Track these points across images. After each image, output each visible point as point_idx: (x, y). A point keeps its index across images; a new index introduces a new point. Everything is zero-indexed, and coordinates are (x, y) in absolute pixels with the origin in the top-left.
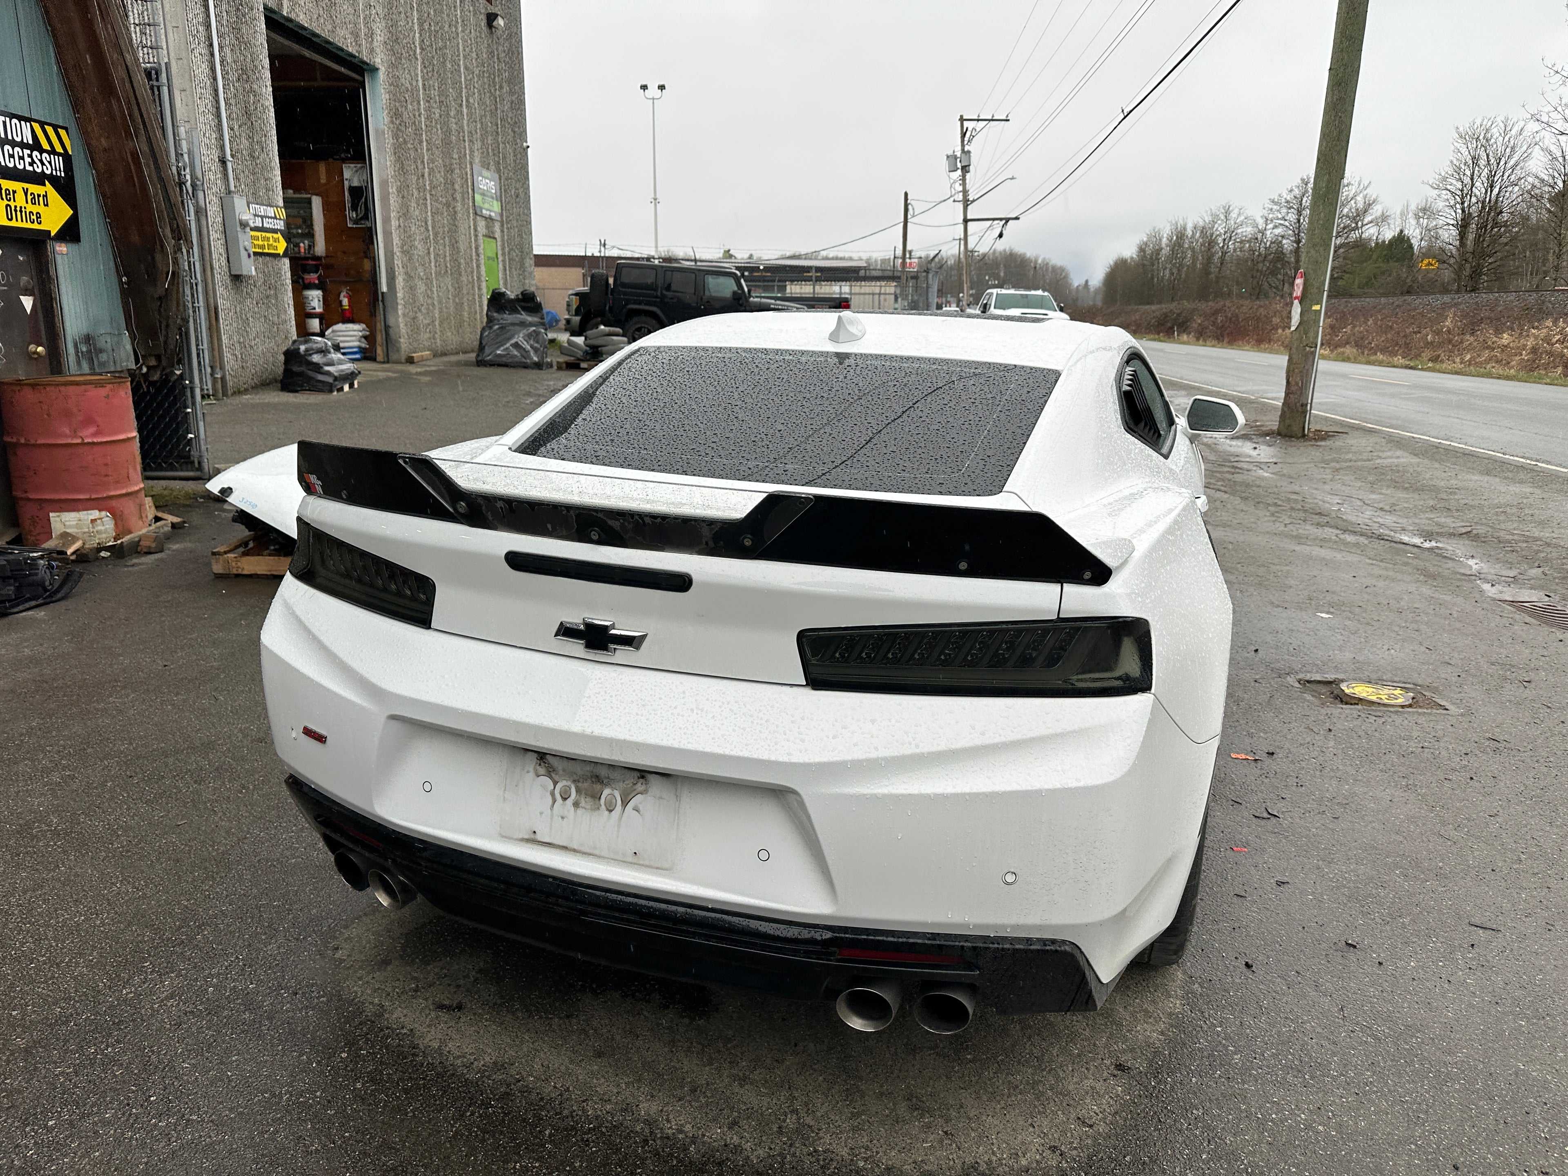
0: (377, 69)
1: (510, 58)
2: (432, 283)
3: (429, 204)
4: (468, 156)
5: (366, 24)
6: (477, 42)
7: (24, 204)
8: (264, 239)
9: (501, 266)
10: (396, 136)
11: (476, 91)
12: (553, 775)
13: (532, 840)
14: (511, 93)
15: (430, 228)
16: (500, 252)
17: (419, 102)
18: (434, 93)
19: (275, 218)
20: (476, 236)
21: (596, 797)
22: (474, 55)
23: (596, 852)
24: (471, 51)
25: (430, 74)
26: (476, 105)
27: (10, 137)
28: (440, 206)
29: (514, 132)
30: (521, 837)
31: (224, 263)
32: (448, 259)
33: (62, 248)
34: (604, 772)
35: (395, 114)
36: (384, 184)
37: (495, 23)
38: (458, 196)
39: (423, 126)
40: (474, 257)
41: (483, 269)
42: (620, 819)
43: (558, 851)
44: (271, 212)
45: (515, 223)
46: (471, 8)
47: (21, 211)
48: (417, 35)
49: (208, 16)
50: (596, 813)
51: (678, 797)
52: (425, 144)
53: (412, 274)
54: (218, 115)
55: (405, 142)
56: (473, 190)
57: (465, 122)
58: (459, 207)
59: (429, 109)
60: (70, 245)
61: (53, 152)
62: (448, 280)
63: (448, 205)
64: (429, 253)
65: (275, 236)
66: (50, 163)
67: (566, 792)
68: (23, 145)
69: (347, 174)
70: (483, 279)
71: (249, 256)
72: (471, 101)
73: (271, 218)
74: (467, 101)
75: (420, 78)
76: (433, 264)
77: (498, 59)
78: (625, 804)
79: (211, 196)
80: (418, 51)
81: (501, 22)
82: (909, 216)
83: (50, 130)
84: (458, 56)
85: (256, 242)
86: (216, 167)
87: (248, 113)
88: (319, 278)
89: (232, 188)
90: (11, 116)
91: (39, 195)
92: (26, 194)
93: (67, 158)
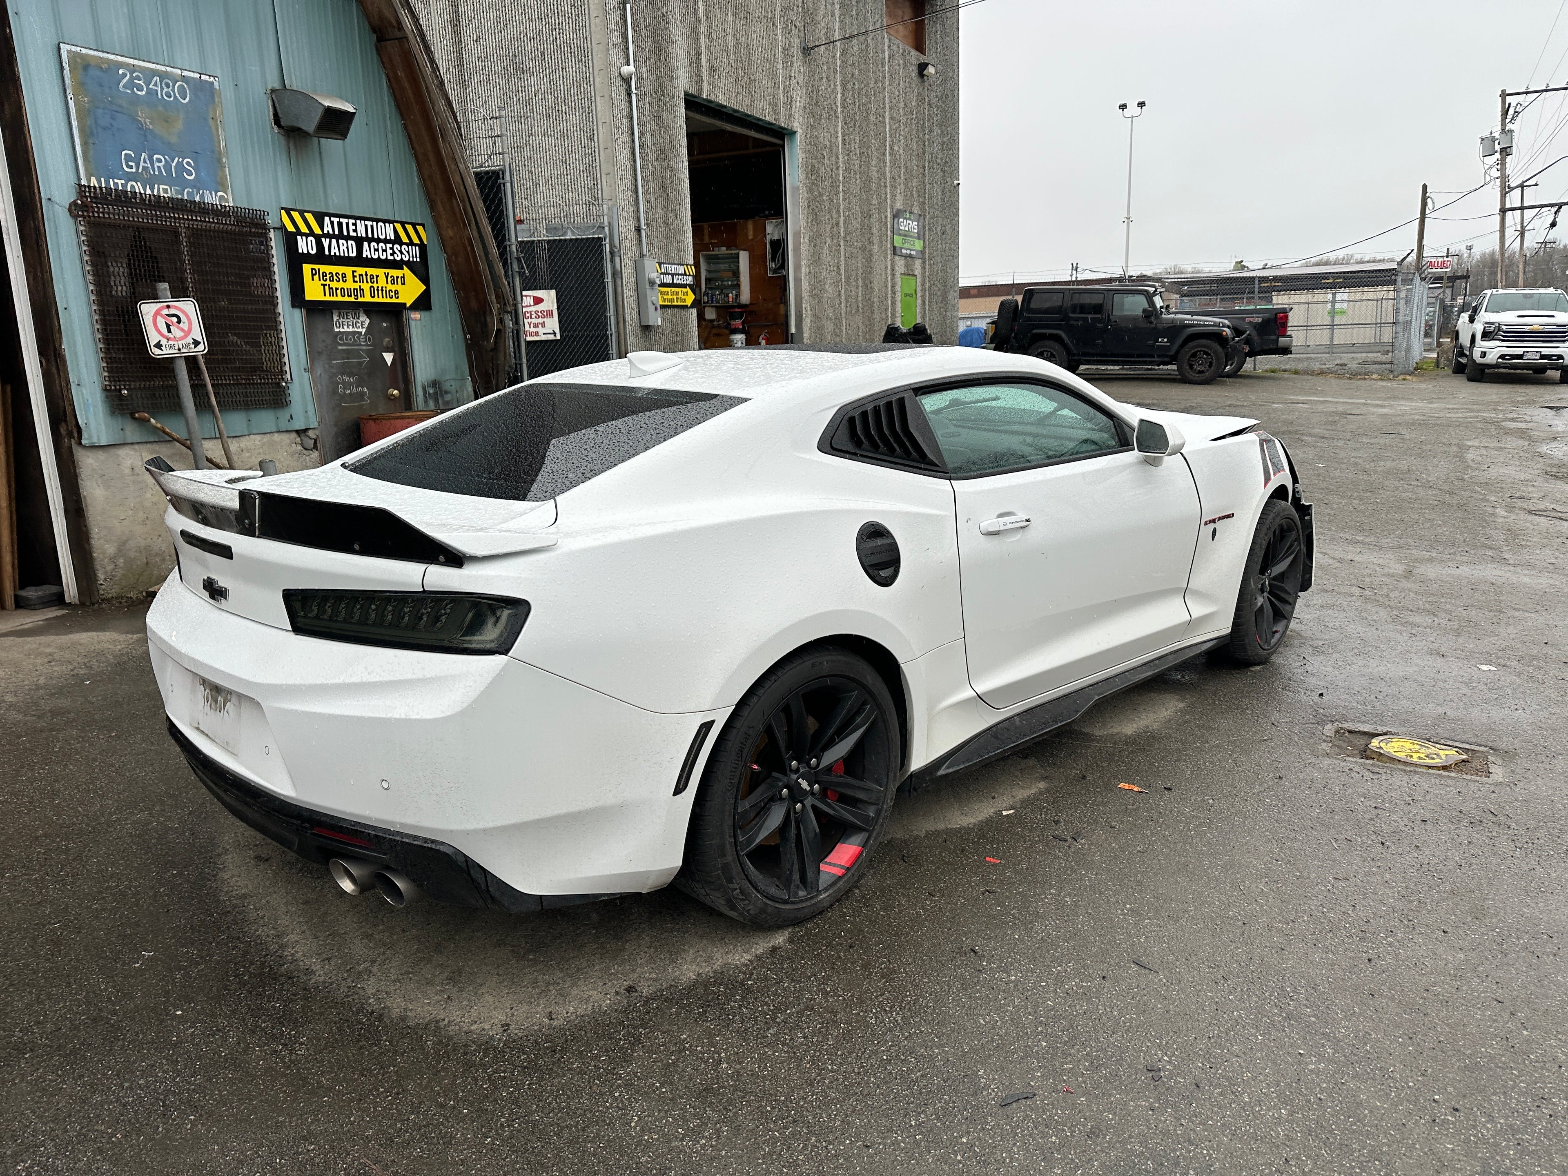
0: (795, 132)
1: (943, 102)
2: (841, 322)
3: (842, 250)
4: (888, 201)
5: (785, 93)
6: (906, 93)
7: (385, 285)
8: (673, 293)
9: (919, 301)
10: (810, 191)
11: (902, 138)
13: (198, 729)
14: (943, 134)
15: (842, 272)
16: (919, 289)
17: (838, 157)
18: (855, 147)
19: (685, 274)
20: (893, 275)
22: (902, 105)
24: (899, 102)
25: (851, 130)
26: (901, 151)
27: (376, 236)
28: (854, 250)
29: (944, 172)
30: (195, 726)
31: (635, 315)
32: (860, 299)
33: (416, 315)
35: (811, 171)
36: (797, 234)
37: (925, 72)
38: (875, 240)
39: (841, 178)
40: (889, 295)
41: (899, 305)
42: (223, 717)
44: (681, 270)
45: (939, 259)
46: (901, 62)
47: (382, 290)
48: (839, 96)
49: (631, 110)
52: (841, 194)
53: (820, 315)
54: (637, 192)
55: (820, 195)
56: (893, 232)
57: (888, 169)
58: (875, 248)
59: (848, 162)
60: (423, 313)
61: (411, 243)
62: (859, 319)
63: (863, 249)
64: (840, 295)
65: (684, 290)
66: (408, 252)
68: (386, 241)
69: (769, 229)
70: (898, 315)
71: (656, 309)
72: (896, 148)
73: (681, 275)
74: (891, 148)
75: (839, 135)
76: (843, 305)
77: (929, 105)
79: (627, 261)
80: (839, 110)
81: (931, 70)
82: (1427, 211)
83: (409, 228)
84: (884, 108)
85: (665, 297)
86: (632, 235)
87: (664, 187)
88: (743, 323)
89: (645, 252)
90: (378, 221)
91: (397, 277)
92: (387, 277)
93: (422, 247)
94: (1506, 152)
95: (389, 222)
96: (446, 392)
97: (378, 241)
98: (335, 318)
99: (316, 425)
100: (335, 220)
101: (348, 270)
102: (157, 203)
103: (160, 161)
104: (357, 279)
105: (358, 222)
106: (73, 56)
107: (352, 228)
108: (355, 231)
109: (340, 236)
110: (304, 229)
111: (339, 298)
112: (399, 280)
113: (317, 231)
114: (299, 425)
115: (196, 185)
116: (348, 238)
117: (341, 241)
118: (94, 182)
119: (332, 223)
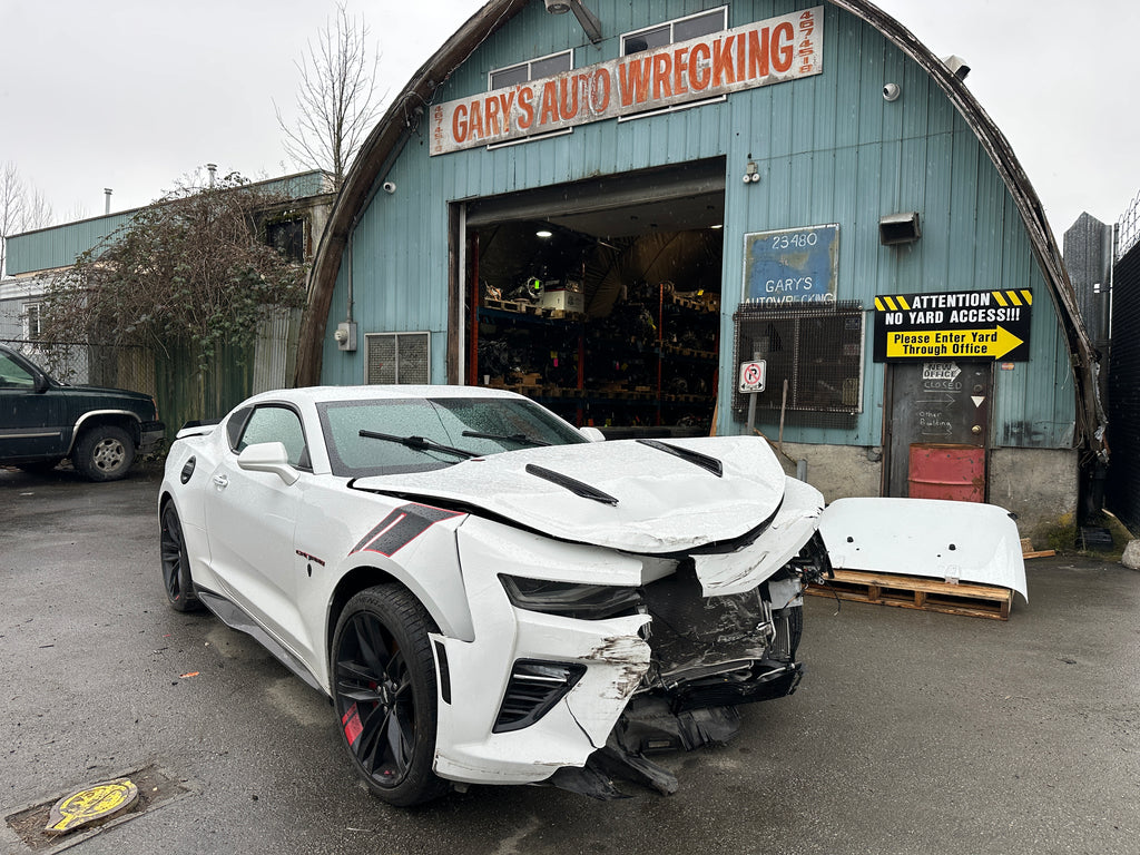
7: (971, 342)
27: (967, 305)
33: (1011, 366)
47: (968, 347)
60: (1017, 364)
61: (1010, 306)
66: (1005, 314)
68: (979, 308)
83: (1012, 295)
90: (971, 293)
91: (987, 336)
92: (974, 336)
93: (1026, 309)
95: (985, 292)
96: (1036, 433)
97: (970, 308)
98: (925, 369)
99: (879, 444)
100: (925, 298)
101: (932, 334)
102: (785, 307)
103: (789, 283)
104: (941, 340)
105: (949, 296)
106: (749, 238)
107: (941, 301)
108: (946, 303)
109: (929, 308)
110: (893, 307)
111: (920, 355)
112: (990, 338)
113: (906, 307)
114: (863, 441)
115: (810, 293)
116: (937, 309)
117: (928, 313)
118: (748, 301)
119: (922, 301)
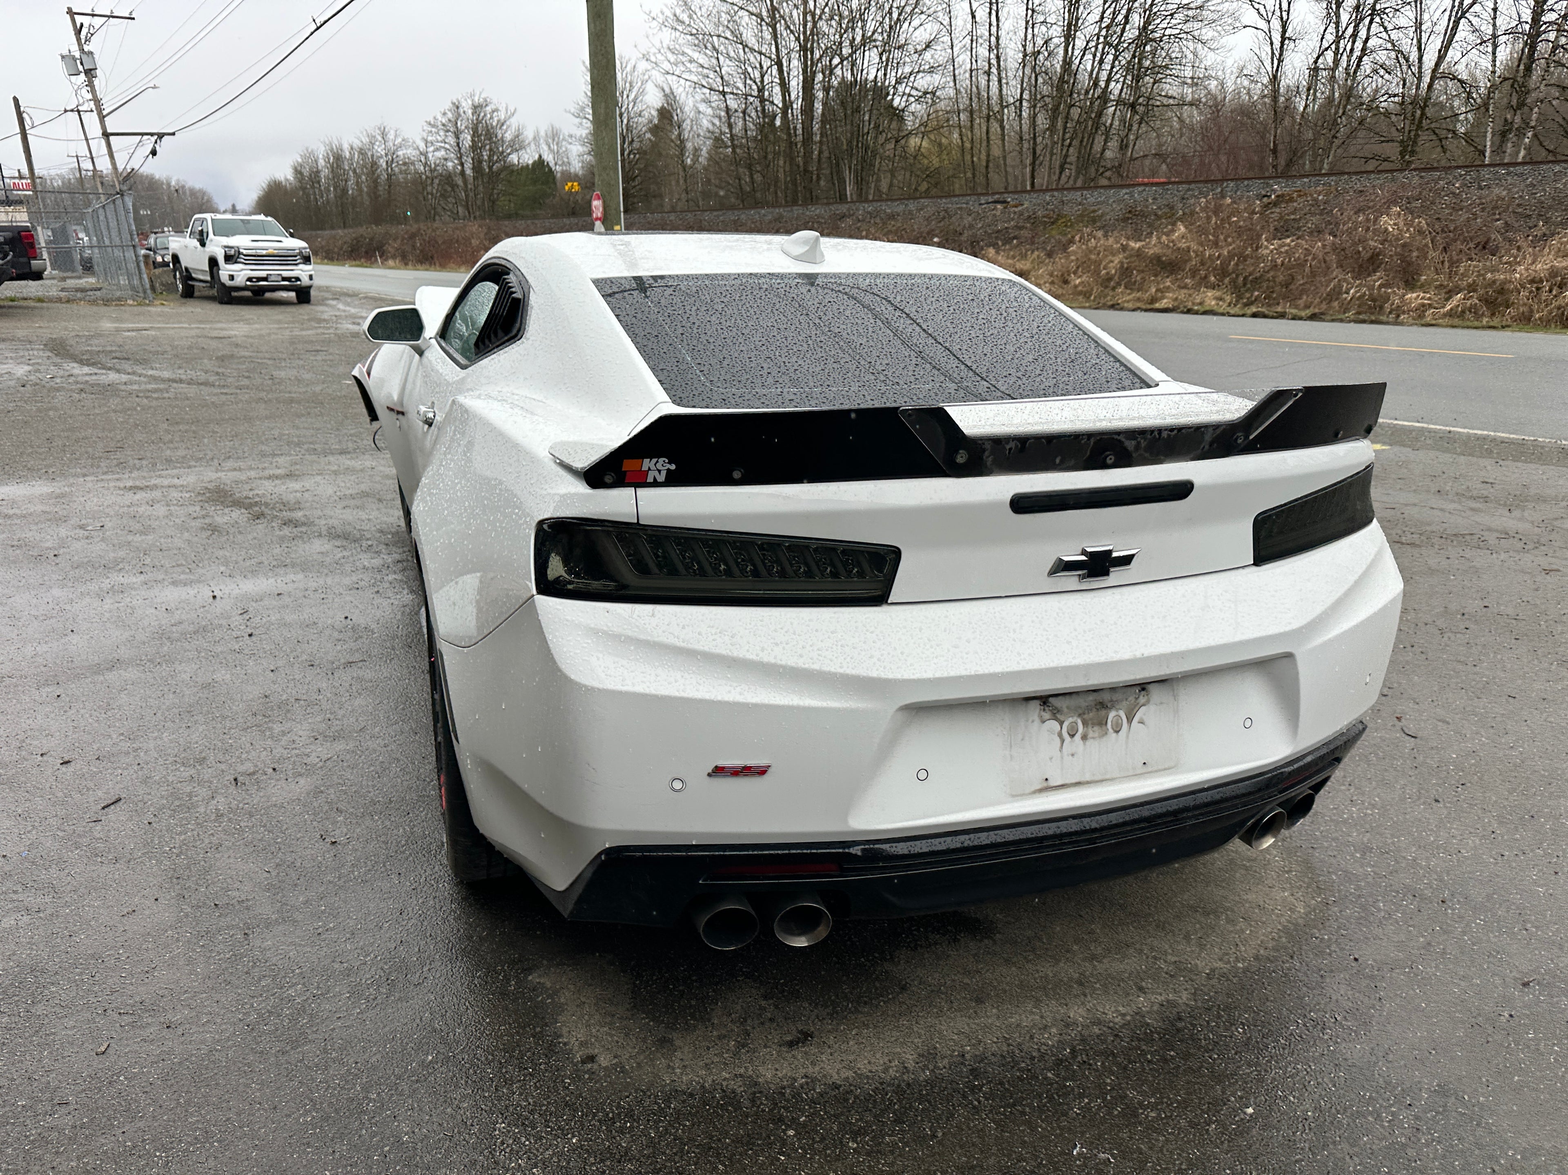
12: (1058, 716)
13: (1047, 788)
21: (1102, 723)
23: (1108, 777)
30: (1033, 789)
34: (1106, 697)
42: (1127, 737)
43: (1072, 789)
50: (1105, 739)
51: (1175, 697)
67: (1072, 727)
78: (1130, 720)
82: (27, 127)
94: (90, 73)
